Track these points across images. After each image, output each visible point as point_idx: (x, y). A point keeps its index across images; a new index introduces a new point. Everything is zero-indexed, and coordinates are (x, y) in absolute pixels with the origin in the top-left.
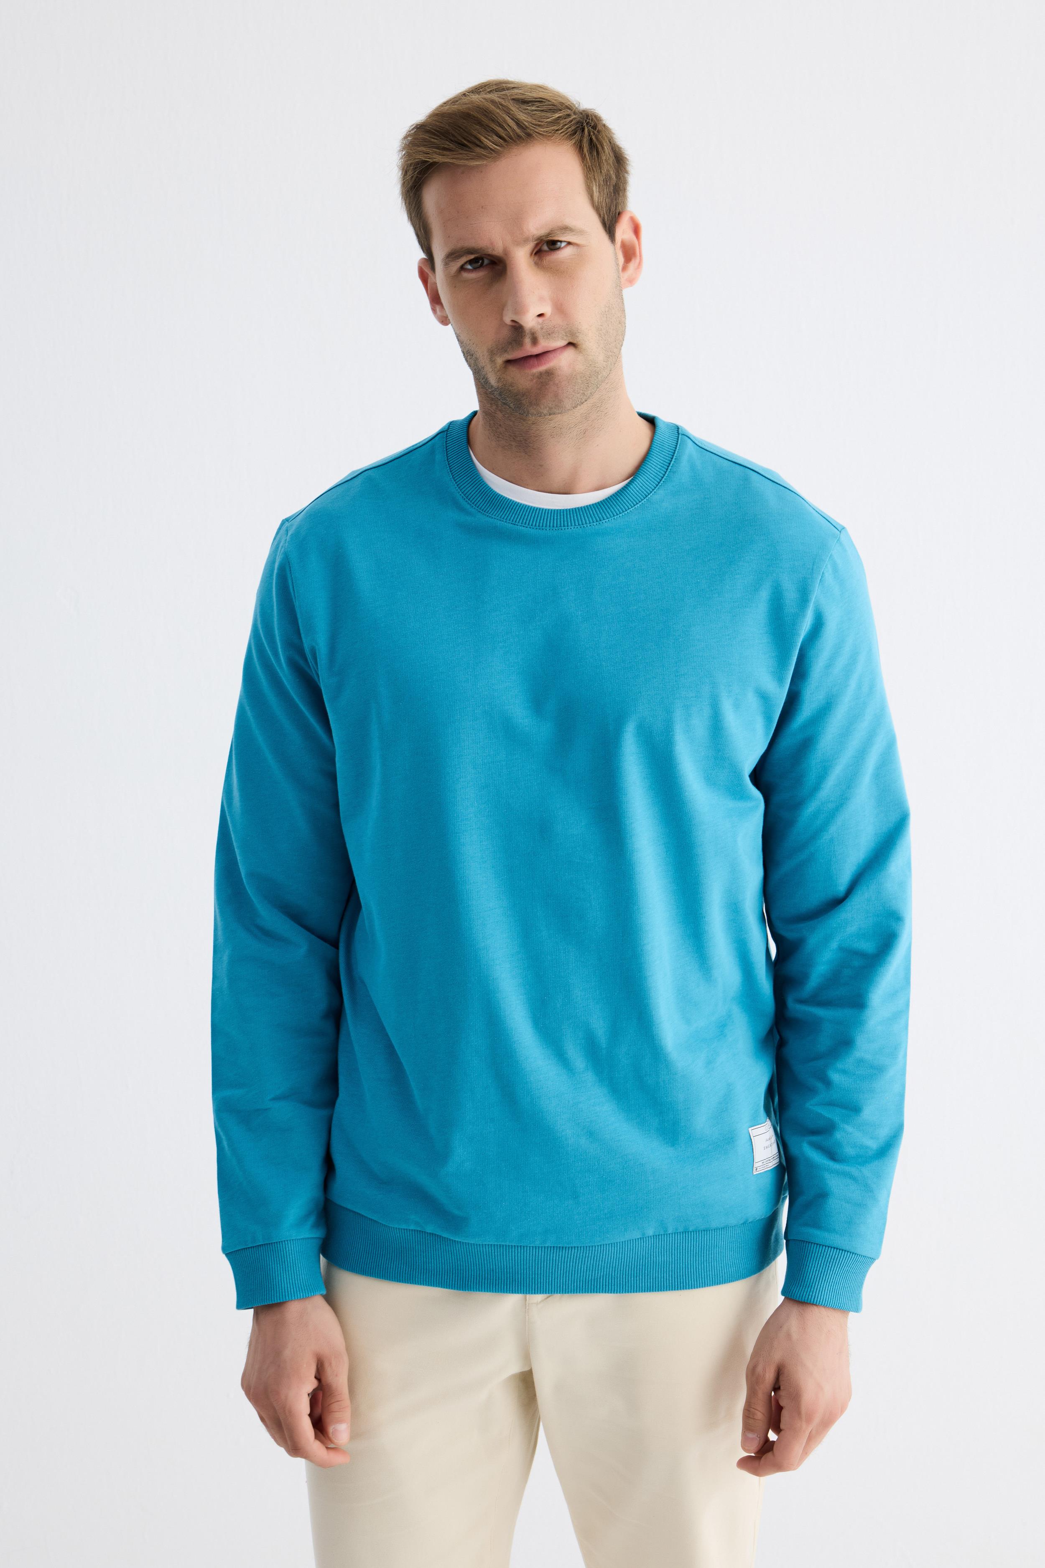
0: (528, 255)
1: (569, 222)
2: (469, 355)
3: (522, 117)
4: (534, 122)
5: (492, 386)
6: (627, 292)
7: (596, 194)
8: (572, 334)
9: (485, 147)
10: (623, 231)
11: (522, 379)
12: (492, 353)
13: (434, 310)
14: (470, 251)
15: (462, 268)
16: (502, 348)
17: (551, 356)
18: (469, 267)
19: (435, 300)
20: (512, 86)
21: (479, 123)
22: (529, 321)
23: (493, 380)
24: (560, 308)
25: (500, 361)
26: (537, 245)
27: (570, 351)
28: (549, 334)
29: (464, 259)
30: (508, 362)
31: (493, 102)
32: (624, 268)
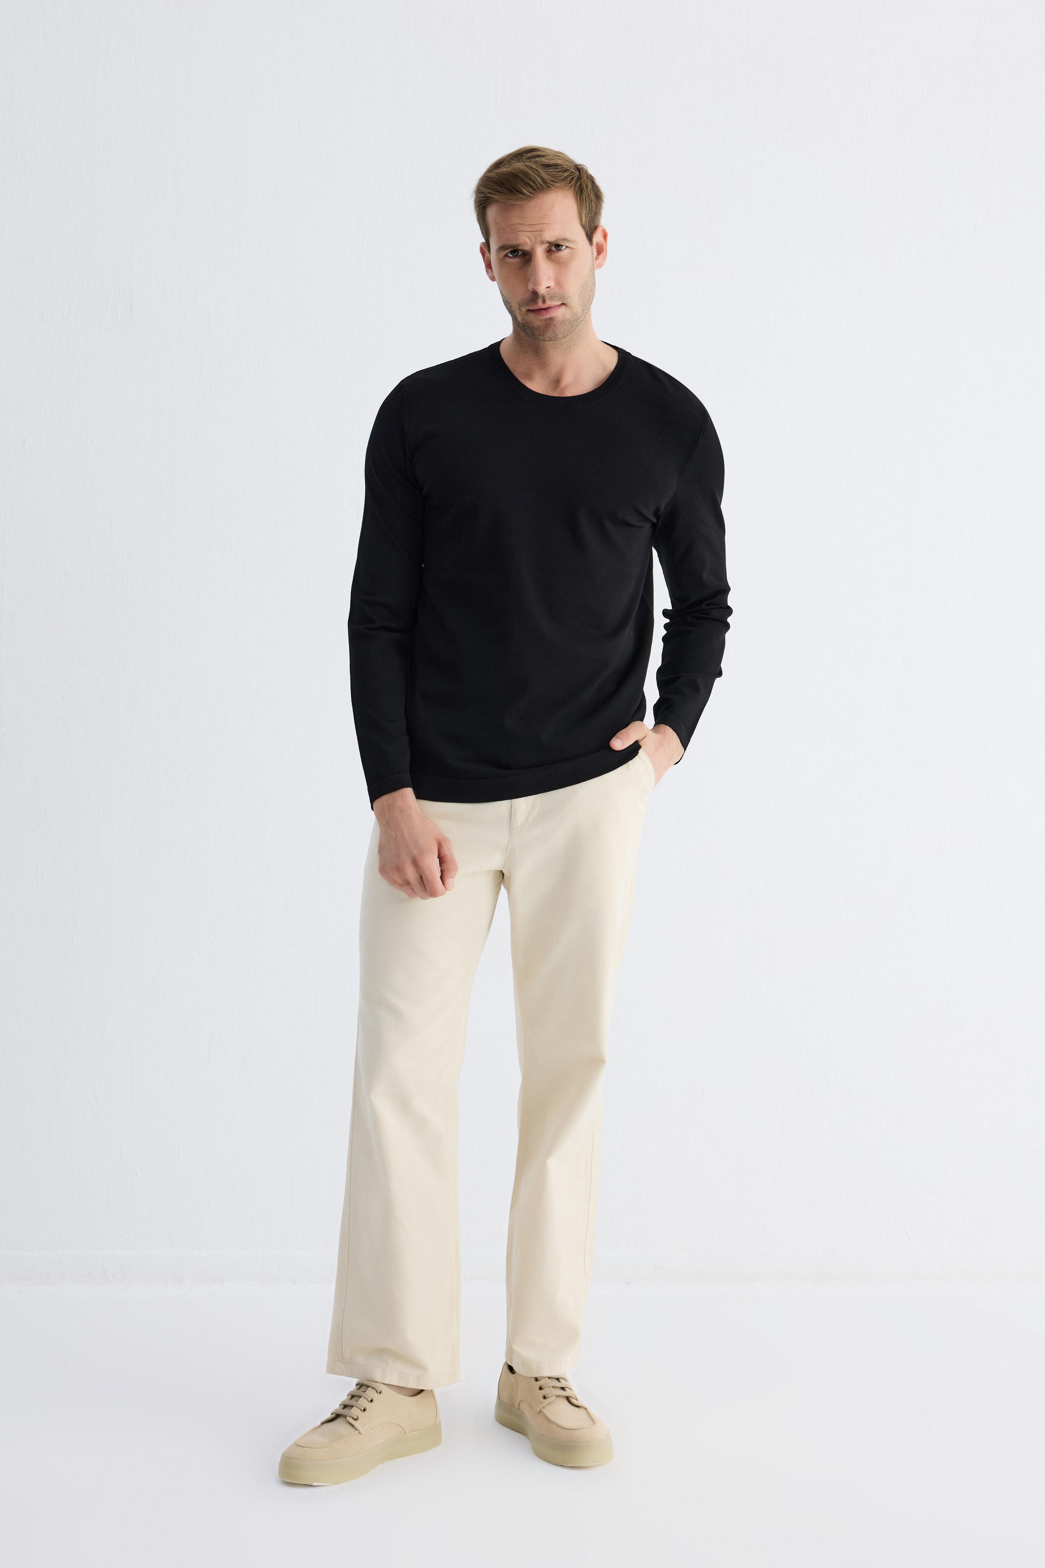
0: (544, 252)
1: (567, 236)
2: (507, 303)
3: (546, 177)
4: (552, 179)
5: (519, 321)
6: (598, 272)
7: (584, 218)
8: (565, 297)
9: (524, 194)
10: (598, 237)
11: (536, 320)
12: (520, 305)
13: (487, 272)
14: (513, 247)
15: (506, 255)
16: (527, 303)
17: (552, 309)
18: (511, 256)
19: (488, 266)
21: (523, 180)
22: (542, 290)
23: (519, 319)
24: (559, 283)
25: (524, 309)
26: (550, 247)
27: (563, 308)
28: (552, 298)
29: (509, 250)
30: (529, 310)
32: (596, 259)
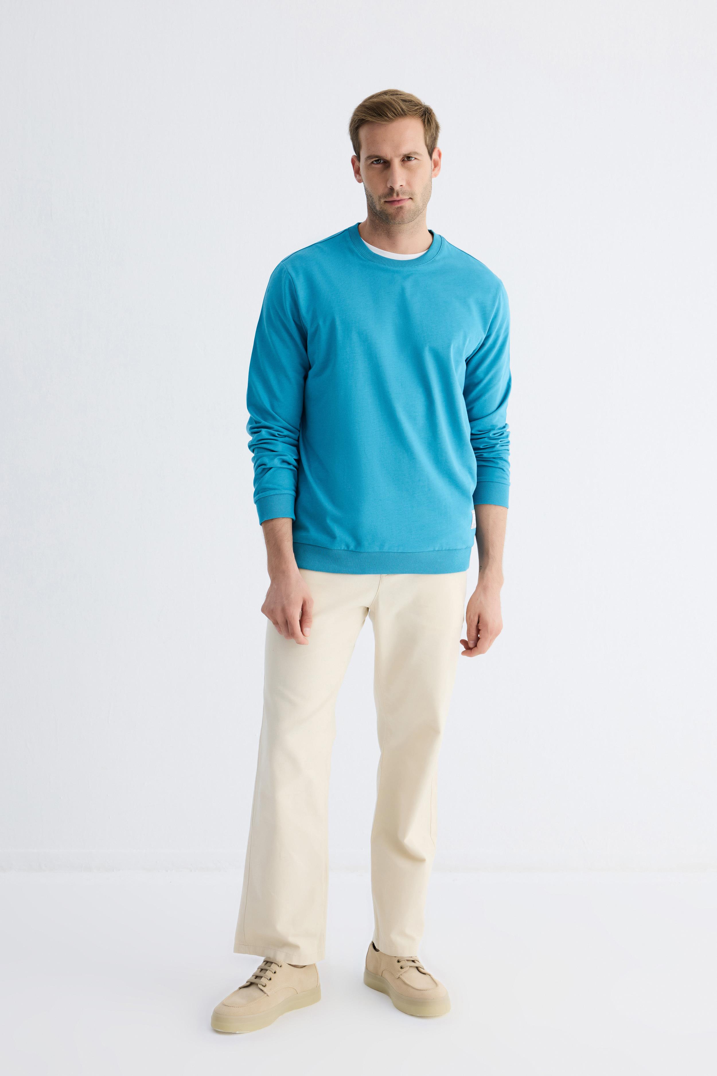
0: (399, 161)
1: (417, 150)
3: (404, 107)
4: (408, 110)
5: (377, 210)
6: (434, 180)
7: (427, 141)
8: (412, 194)
9: (388, 117)
10: (435, 155)
11: (391, 209)
13: (356, 176)
14: (377, 157)
15: (372, 163)
16: (385, 196)
17: (403, 201)
18: (375, 163)
19: (358, 173)
20: (400, 93)
21: (388, 108)
22: (397, 187)
24: (409, 184)
25: (382, 201)
26: (403, 157)
27: (410, 201)
28: (404, 193)
29: (374, 159)
30: (386, 202)
31: (394, 100)
32: (434, 170)
